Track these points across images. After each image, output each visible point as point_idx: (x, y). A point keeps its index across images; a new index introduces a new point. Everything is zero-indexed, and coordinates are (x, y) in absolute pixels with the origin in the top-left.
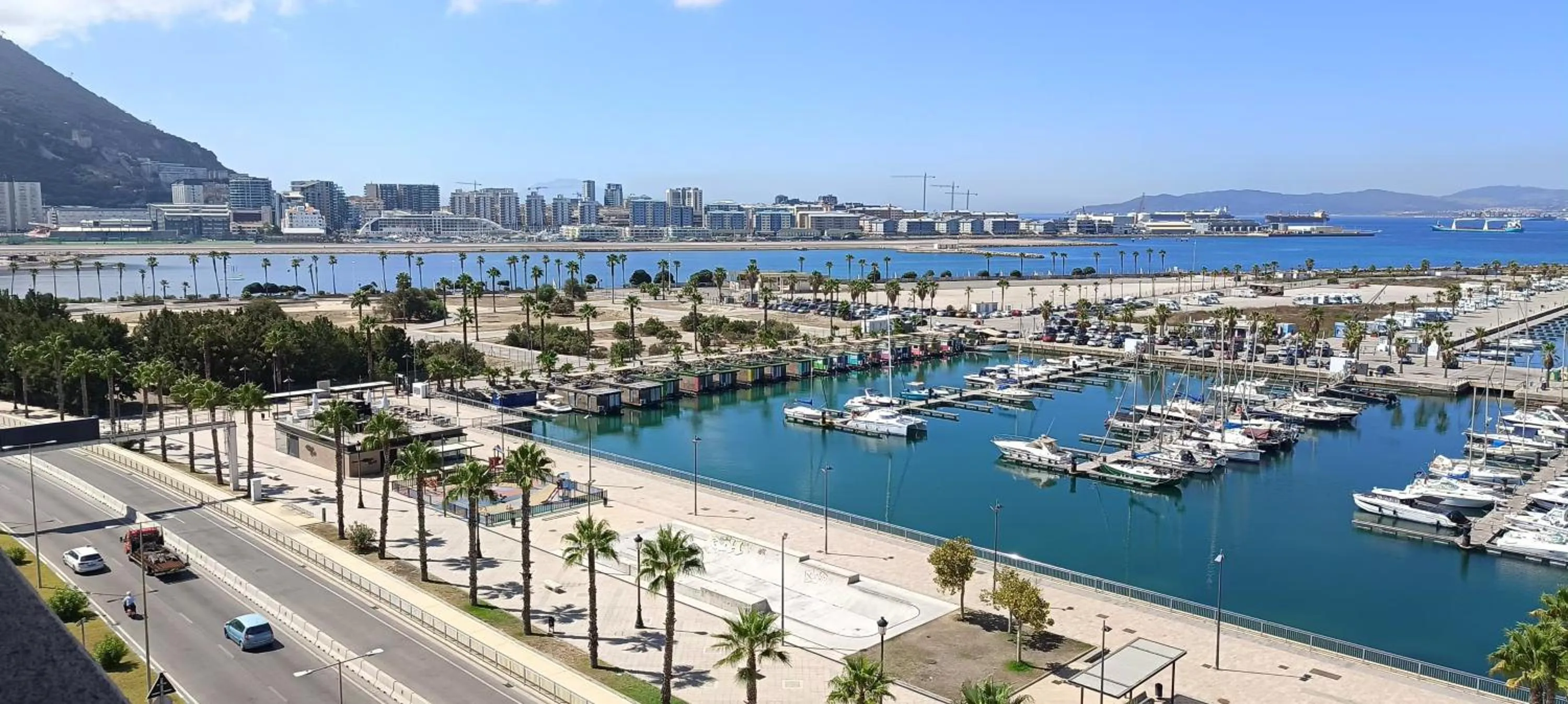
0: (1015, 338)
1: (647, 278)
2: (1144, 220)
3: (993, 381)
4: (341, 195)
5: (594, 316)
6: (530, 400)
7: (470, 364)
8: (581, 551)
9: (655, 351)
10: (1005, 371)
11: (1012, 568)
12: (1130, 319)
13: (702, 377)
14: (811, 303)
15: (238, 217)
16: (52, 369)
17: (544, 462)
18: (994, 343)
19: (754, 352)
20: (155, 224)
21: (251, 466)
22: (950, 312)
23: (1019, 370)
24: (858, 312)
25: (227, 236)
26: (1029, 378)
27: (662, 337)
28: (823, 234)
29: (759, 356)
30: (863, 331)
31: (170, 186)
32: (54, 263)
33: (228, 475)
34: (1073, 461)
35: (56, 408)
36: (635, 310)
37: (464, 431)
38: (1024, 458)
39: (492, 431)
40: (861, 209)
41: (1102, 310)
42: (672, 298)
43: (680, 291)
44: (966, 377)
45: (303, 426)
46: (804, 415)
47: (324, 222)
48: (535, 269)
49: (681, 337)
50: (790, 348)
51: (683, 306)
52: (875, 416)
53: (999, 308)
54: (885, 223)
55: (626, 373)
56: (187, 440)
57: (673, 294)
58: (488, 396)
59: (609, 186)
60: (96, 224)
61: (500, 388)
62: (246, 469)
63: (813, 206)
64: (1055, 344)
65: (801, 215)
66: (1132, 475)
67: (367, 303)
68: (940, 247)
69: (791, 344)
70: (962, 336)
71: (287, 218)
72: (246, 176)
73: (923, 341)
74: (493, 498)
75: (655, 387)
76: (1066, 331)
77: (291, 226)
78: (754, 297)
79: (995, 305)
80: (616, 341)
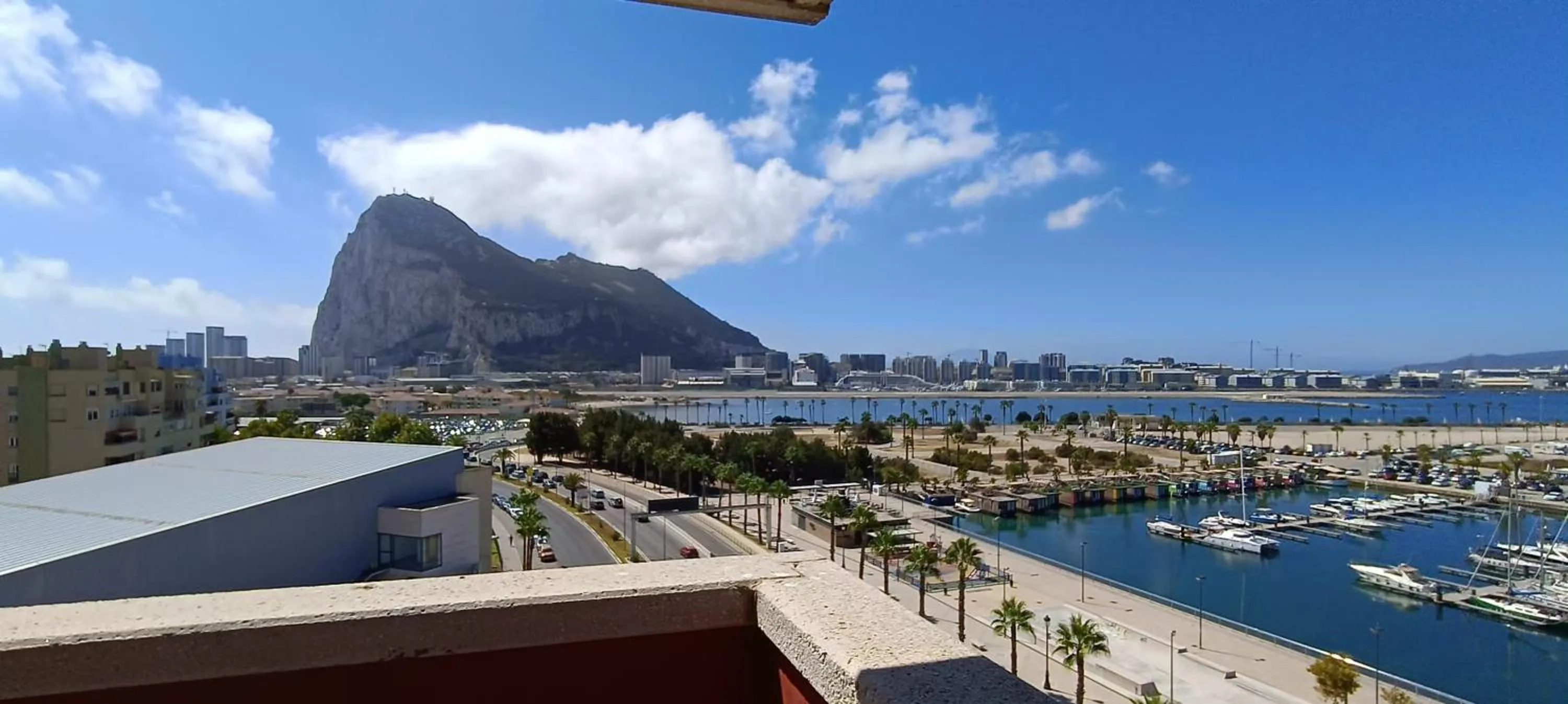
0: (1353, 475)
1: (1029, 418)
2: (1472, 376)
3: (1337, 511)
4: (827, 361)
5: (994, 445)
6: (950, 501)
7: (910, 474)
8: (1007, 623)
9: (1038, 471)
10: (1349, 504)
11: (1402, 690)
12: (1478, 464)
13: (1077, 493)
14: (1161, 439)
15: (769, 376)
16: (674, 464)
17: (976, 552)
18: (1333, 479)
19: (1116, 476)
20: (725, 380)
21: (779, 534)
22: (1287, 451)
23: (1362, 504)
24: (1203, 447)
25: (763, 387)
26: (1375, 511)
27: (1042, 461)
28: (1163, 386)
29: (1121, 479)
30: (1209, 463)
31: (734, 357)
32: (676, 402)
33: (765, 538)
34: (1439, 590)
35: (675, 488)
36: (1024, 441)
37: (909, 521)
38: (1384, 583)
39: (925, 522)
40: (1195, 367)
41: (1444, 453)
42: (1047, 432)
43: (1053, 427)
44: (1312, 506)
45: (808, 510)
46: (1166, 529)
47: (817, 378)
48: (951, 410)
49: (1056, 461)
50: (1147, 474)
51: (1057, 438)
52: (1228, 534)
53: (1334, 448)
54: (1217, 378)
55: (1018, 487)
56: (743, 514)
57: (1047, 429)
58: (921, 497)
59: (998, 353)
60: (696, 380)
61: (930, 492)
62: (776, 536)
63: (1154, 365)
64: (1396, 482)
65: (1145, 372)
66: (1510, 612)
67: (844, 430)
68: (1269, 397)
69: (1147, 471)
70: (1302, 471)
71: (796, 375)
72: (774, 351)
73: (1266, 474)
74: (936, 573)
75: (1041, 499)
76: (1406, 471)
77: (798, 381)
78: (1113, 433)
79: (1331, 446)
80: (1009, 463)
